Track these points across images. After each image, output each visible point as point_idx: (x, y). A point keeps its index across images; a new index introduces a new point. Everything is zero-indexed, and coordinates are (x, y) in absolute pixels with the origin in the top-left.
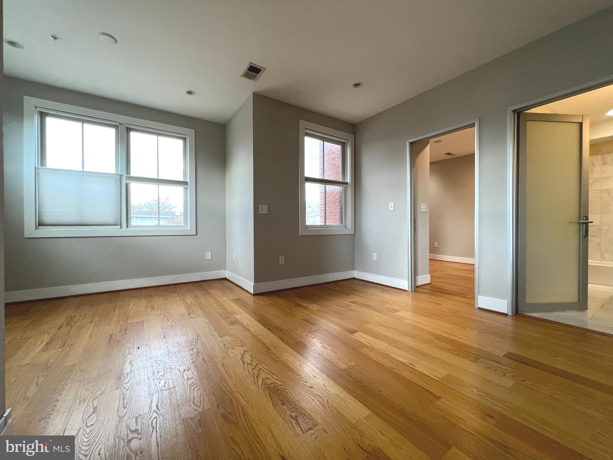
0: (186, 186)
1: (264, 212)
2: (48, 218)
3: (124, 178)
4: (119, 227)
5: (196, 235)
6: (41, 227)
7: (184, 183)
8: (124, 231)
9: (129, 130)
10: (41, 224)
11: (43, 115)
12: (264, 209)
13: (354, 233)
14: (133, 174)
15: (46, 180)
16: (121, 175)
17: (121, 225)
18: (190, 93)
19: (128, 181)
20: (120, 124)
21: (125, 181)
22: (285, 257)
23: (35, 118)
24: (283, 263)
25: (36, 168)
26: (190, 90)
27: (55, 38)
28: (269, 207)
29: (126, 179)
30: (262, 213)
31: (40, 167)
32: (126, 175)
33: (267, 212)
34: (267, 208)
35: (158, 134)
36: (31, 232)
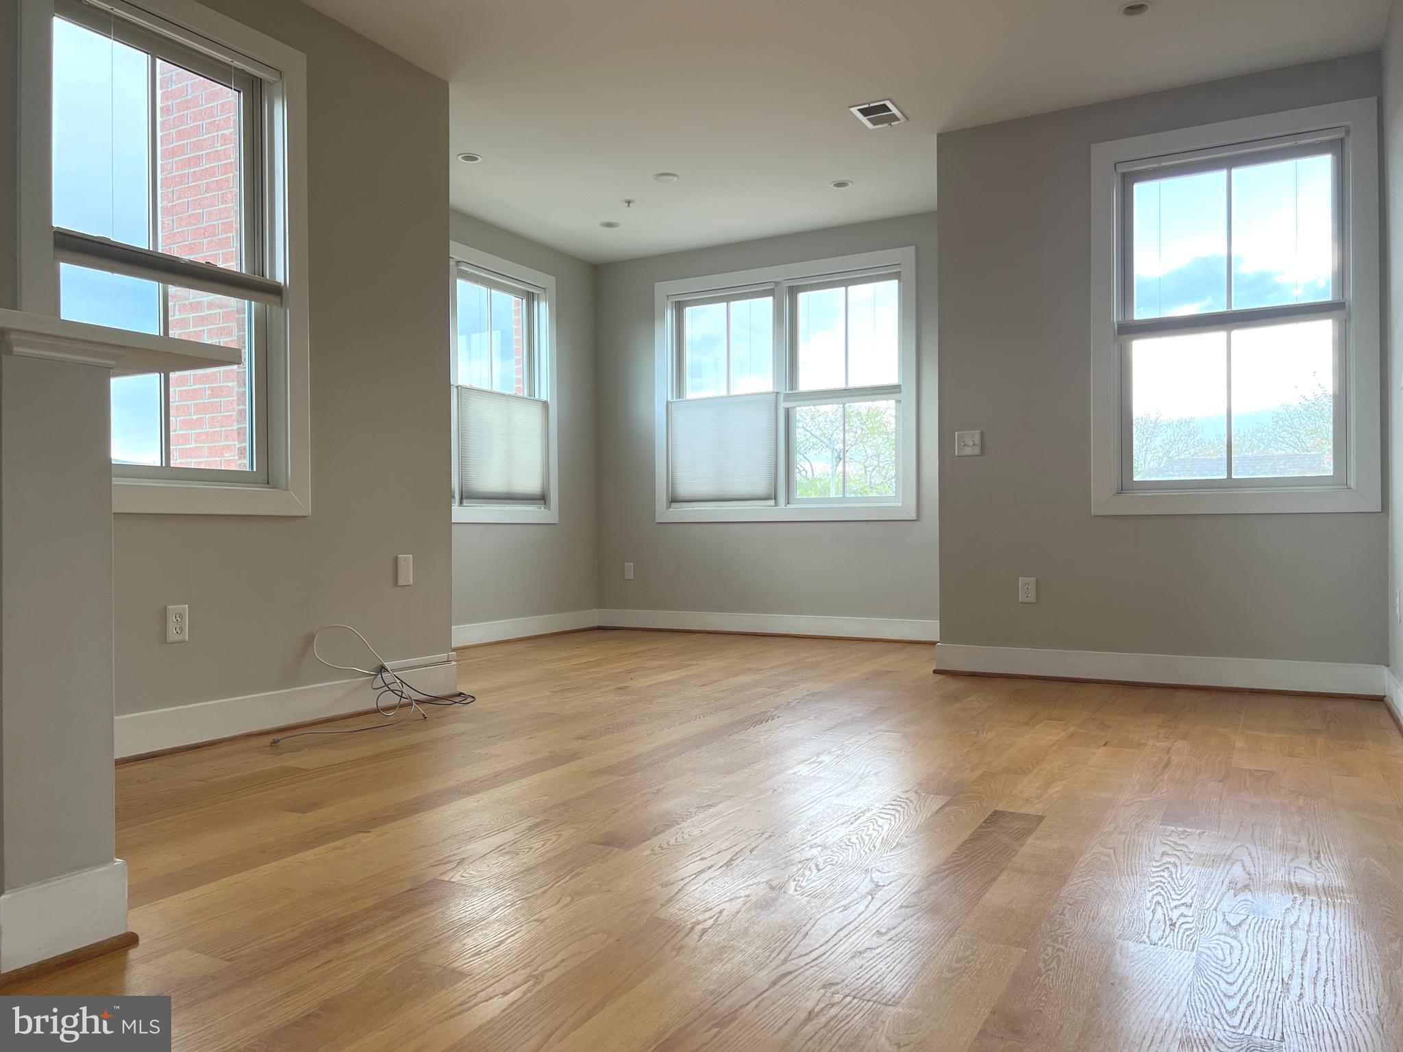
0: (898, 396)
1: (968, 451)
2: (685, 487)
3: (781, 397)
4: (772, 502)
5: (918, 519)
6: (674, 505)
7: (895, 389)
8: (781, 511)
9: (794, 291)
10: (674, 500)
12: (968, 444)
14: (805, 384)
15: (680, 419)
16: (777, 393)
17: (775, 499)
18: (841, 185)
19: (791, 406)
20: (776, 283)
21: (783, 405)
22: (1037, 582)
23: (669, 315)
24: (1032, 598)
25: (668, 403)
26: (840, 179)
27: (629, 202)
28: (982, 434)
29: (784, 401)
30: (961, 454)
31: (675, 400)
32: (788, 392)
33: (977, 451)
34: (977, 439)
35: (845, 282)
36: (663, 512)
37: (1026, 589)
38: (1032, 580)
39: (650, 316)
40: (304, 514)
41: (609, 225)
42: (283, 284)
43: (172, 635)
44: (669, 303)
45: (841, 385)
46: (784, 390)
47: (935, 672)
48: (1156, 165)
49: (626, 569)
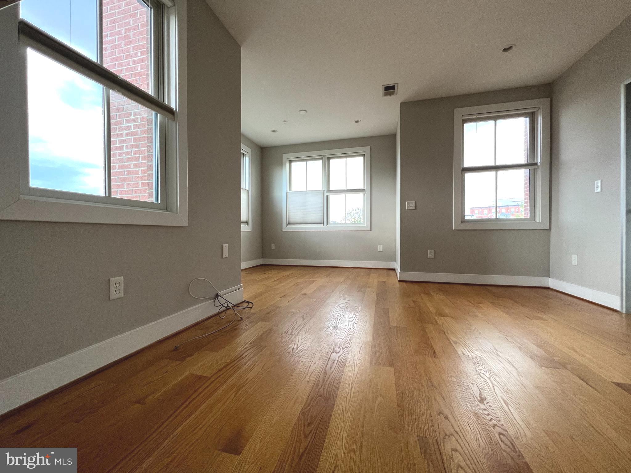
0: (364, 192)
1: (411, 208)
3: (325, 192)
4: (322, 225)
5: (371, 230)
7: (363, 190)
8: (325, 228)
9: (329, 159)
10: (288, 224)
11: (290, 162)
12: (411, 205)
13: (548, 228)
14: (331, 188)
15: (291, 198)
16: (324, 190)
17: (324, 223)
18: (357, 122)
19: (328, 194)
20: (324, 156)
21: (326, 194)
23: (287, 165)
24: (433, 257)
25: (286, 193)
26: (357, 119)
27: (285, 122)
28: (416, 203)
30: (408, 209)
31: (289, 192)
32: (327, 190)
33: (414, 208)
34: (414, 205)
35: (346, 157)
36: (285, 228)
37: (430, 254)
38: (433, 251)
39: (281, 164)
40: (185, 226)
41: (274, 131)
42: (175, 109)
44: (287, 161)
45: (345, 189)
46: (326, 190)
47: (399, 281)
49: (272, 246)
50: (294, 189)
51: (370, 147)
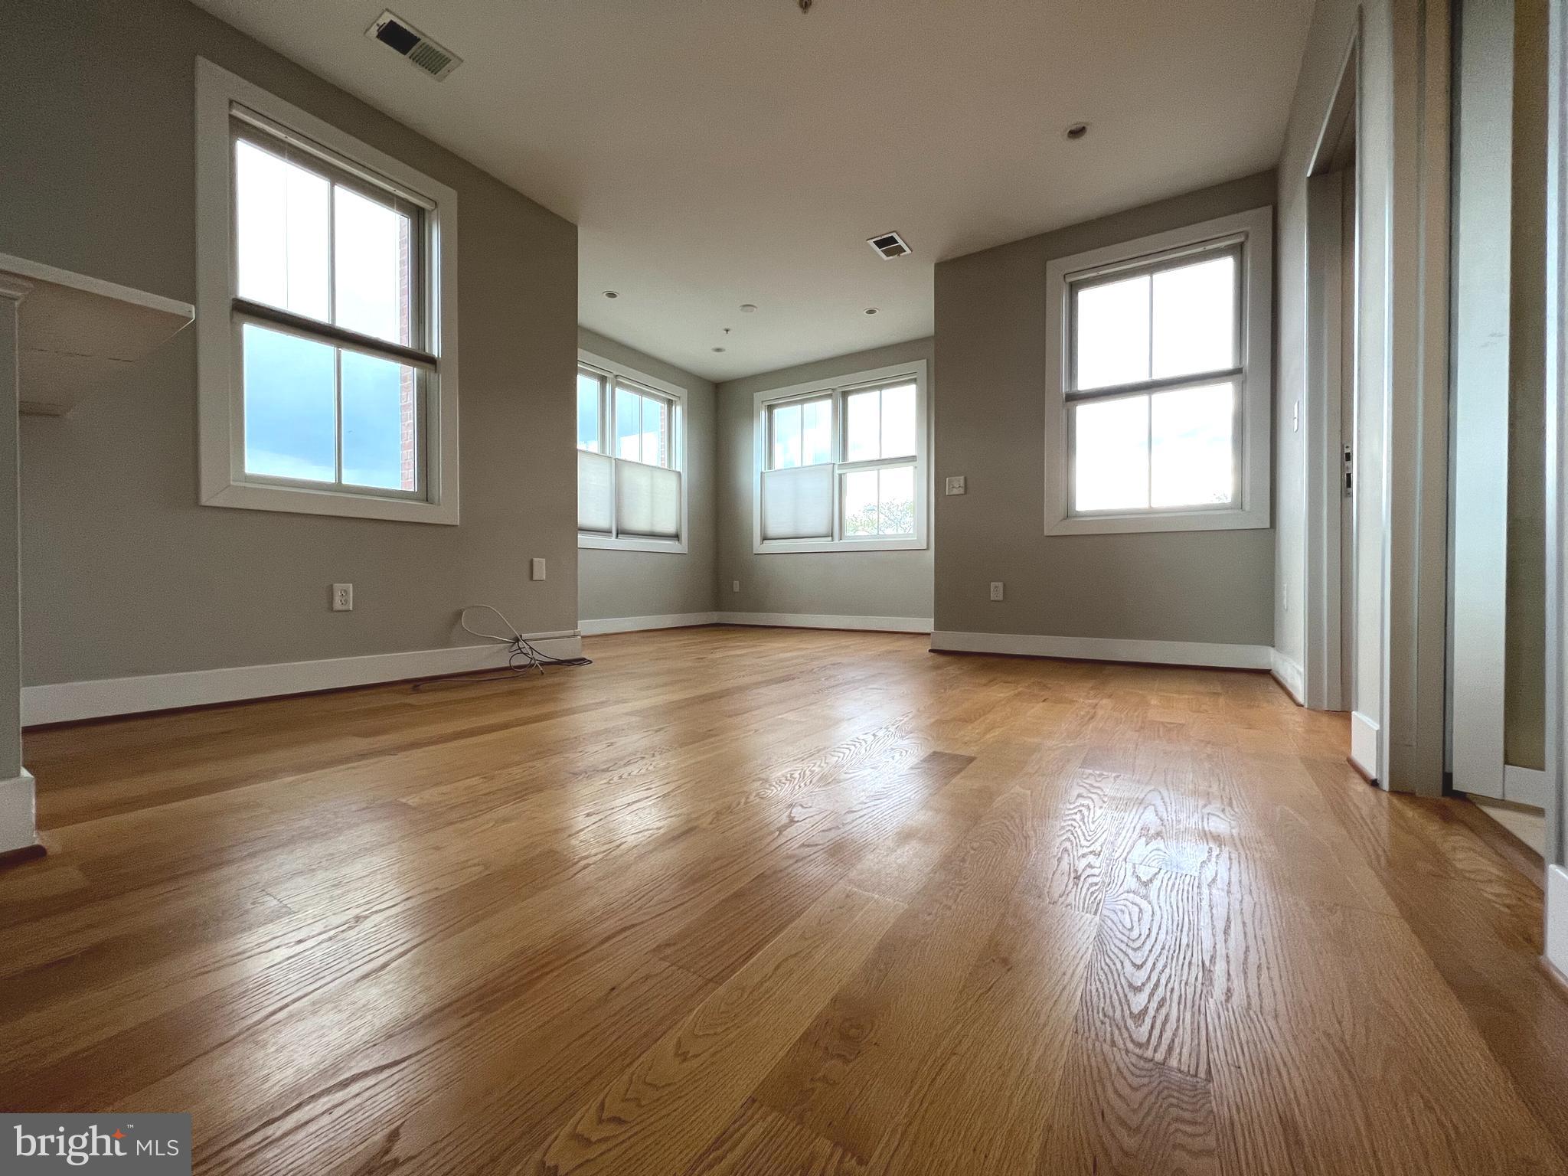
0: (914, 464)
1: (955, 491)
2: (772, 531)
3: (836, 467)
4: (830, 538)
5: (927, 549)
6: (765, 541)
7: (913, 459)
8: (836, 545)
9: (845, 395)
10: (765, 538)
11: (770, 408)
12: (956, 485)
13: (1268, 525)
14: (851, 459)
15: (769, 483)
16: (834, 464)
17: (832, 536)
18: (871, 312)
19: (843, 471)
20: (836, 390)
21: (837, 472)
22: (1004, 585)
23: (763, 414)
24: (1000, 597)
25: (762, 473)
26: (870, 307)
27: (727, 331)
28: (966, 480)
29: (838, 469)
30: (951, 494)
31: (767, 470)
32: (841, 463)
33: (962, 491)
34: (962, 484)
35: (880, 388)
36: (759, 547)
37: (996, 590)
38: (1000, 585)
39: (750, 415)
40: (454, 524)
41: (718, 350)
42: (436, 356)
43: (338, 605)
44: (763, 406)
45: (878, 458)
46: (838, 462)
47: (930, 651)
48: (1095, 274)
49: (734, 586)
50: (779, 463)
51: (925, 360)
